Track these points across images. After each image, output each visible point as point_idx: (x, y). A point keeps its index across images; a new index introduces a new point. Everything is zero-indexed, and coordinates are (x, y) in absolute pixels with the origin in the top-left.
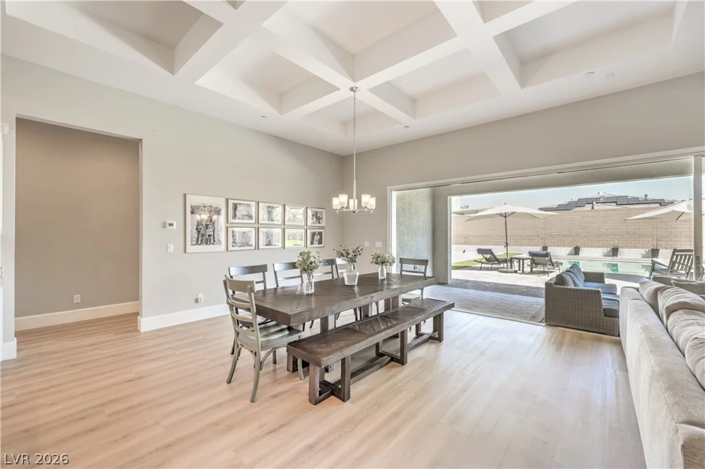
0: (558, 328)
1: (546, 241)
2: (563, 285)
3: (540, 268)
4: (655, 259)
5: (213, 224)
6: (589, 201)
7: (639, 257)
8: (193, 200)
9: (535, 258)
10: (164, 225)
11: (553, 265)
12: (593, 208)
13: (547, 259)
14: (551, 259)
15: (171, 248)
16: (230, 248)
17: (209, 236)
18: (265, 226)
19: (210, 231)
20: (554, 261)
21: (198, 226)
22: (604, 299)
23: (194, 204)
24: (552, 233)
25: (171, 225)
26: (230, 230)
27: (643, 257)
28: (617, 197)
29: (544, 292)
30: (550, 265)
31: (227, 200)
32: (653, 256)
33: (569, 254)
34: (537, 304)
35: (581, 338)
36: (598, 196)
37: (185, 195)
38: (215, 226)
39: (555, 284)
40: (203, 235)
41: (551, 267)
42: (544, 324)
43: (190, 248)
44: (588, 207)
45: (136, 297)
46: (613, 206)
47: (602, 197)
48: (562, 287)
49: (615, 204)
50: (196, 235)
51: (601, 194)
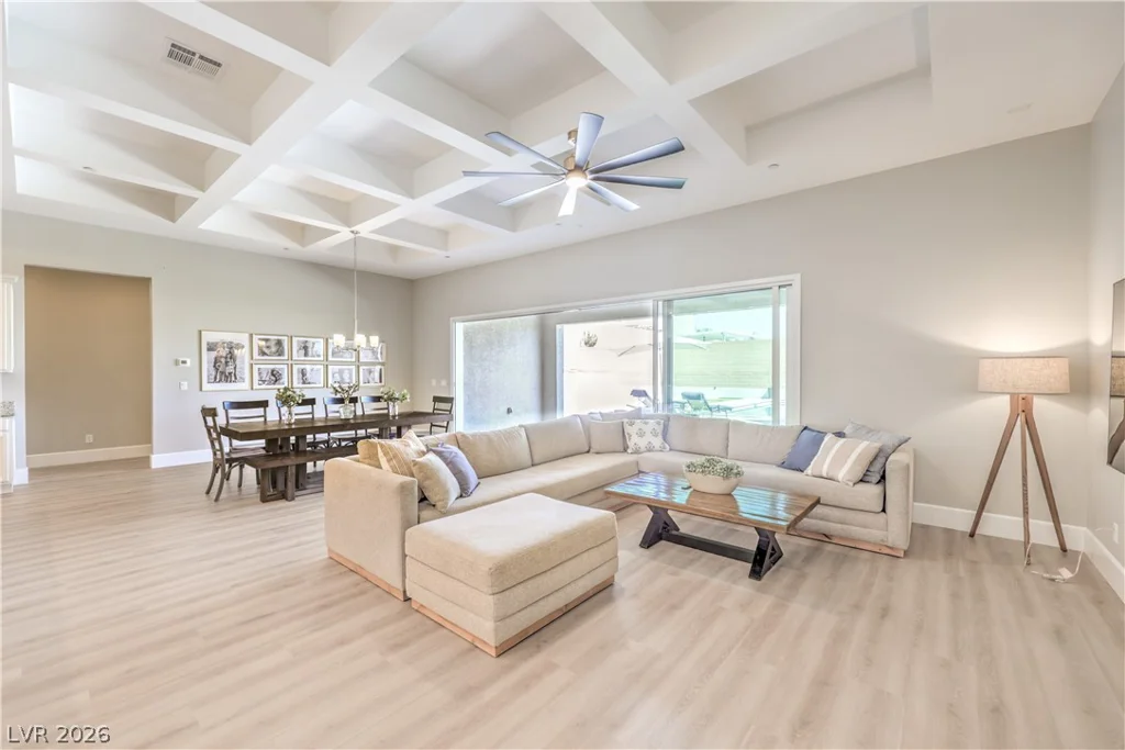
5: (234, 361)
8: (209, 337)
10: (177, 363)
15: (185, 386)
16: (256, 386)
17: (230, 374)
18: (299, 362)
19: (230, 369)
21: (215, 363)
23: (211, 341)
25: (184, 362)
26: (256, 368)
31: (251, 336)
37: (200, 332)
38: (237, 362)
40: (222, 373)
43: (206, 387)
45: (148, 440)
50: (214, 373)
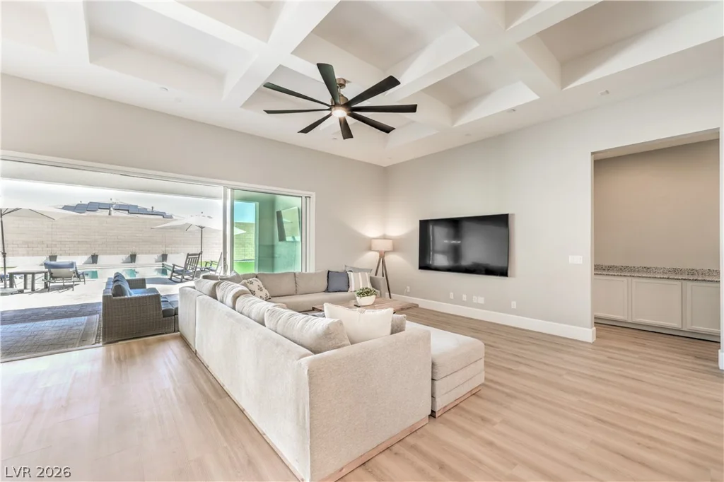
0: (120, 342)
1: (54, 249)
2: (122, 296)
3: (59, 283)
4: (164, 263)
6: (106, 207)
7: (153, 262)
9: (52, 270)
11: (78, 277)
12: (110, 214)
13: (71, 270)
14: (76, 270)
20: (80, 272)
22: (163, 301)
24: (63, 240)
27: (156, 262)
28: (129, 206)
29: (101, 307)
30: (75, 277)
32: (163, 261)
33: (86, 263)
34: (77, 325)
35: (147, 344)
36: (111, 202)
39: (114, 295)
41: (75, 279)
42: (101, 344)
44: (106, 212)
46: (125, 214)
47: (115, 203)
48: (122, 297)
49: (127, 212)
51: (114, 201)
